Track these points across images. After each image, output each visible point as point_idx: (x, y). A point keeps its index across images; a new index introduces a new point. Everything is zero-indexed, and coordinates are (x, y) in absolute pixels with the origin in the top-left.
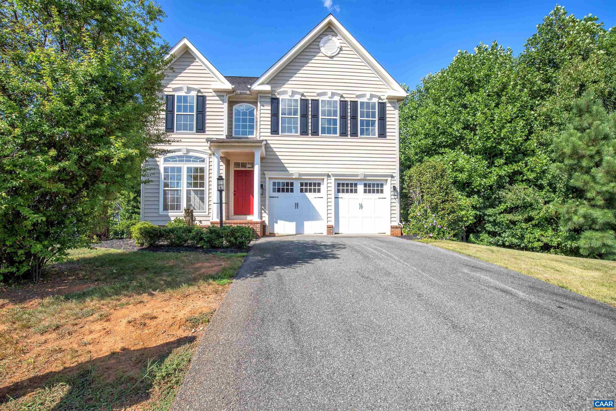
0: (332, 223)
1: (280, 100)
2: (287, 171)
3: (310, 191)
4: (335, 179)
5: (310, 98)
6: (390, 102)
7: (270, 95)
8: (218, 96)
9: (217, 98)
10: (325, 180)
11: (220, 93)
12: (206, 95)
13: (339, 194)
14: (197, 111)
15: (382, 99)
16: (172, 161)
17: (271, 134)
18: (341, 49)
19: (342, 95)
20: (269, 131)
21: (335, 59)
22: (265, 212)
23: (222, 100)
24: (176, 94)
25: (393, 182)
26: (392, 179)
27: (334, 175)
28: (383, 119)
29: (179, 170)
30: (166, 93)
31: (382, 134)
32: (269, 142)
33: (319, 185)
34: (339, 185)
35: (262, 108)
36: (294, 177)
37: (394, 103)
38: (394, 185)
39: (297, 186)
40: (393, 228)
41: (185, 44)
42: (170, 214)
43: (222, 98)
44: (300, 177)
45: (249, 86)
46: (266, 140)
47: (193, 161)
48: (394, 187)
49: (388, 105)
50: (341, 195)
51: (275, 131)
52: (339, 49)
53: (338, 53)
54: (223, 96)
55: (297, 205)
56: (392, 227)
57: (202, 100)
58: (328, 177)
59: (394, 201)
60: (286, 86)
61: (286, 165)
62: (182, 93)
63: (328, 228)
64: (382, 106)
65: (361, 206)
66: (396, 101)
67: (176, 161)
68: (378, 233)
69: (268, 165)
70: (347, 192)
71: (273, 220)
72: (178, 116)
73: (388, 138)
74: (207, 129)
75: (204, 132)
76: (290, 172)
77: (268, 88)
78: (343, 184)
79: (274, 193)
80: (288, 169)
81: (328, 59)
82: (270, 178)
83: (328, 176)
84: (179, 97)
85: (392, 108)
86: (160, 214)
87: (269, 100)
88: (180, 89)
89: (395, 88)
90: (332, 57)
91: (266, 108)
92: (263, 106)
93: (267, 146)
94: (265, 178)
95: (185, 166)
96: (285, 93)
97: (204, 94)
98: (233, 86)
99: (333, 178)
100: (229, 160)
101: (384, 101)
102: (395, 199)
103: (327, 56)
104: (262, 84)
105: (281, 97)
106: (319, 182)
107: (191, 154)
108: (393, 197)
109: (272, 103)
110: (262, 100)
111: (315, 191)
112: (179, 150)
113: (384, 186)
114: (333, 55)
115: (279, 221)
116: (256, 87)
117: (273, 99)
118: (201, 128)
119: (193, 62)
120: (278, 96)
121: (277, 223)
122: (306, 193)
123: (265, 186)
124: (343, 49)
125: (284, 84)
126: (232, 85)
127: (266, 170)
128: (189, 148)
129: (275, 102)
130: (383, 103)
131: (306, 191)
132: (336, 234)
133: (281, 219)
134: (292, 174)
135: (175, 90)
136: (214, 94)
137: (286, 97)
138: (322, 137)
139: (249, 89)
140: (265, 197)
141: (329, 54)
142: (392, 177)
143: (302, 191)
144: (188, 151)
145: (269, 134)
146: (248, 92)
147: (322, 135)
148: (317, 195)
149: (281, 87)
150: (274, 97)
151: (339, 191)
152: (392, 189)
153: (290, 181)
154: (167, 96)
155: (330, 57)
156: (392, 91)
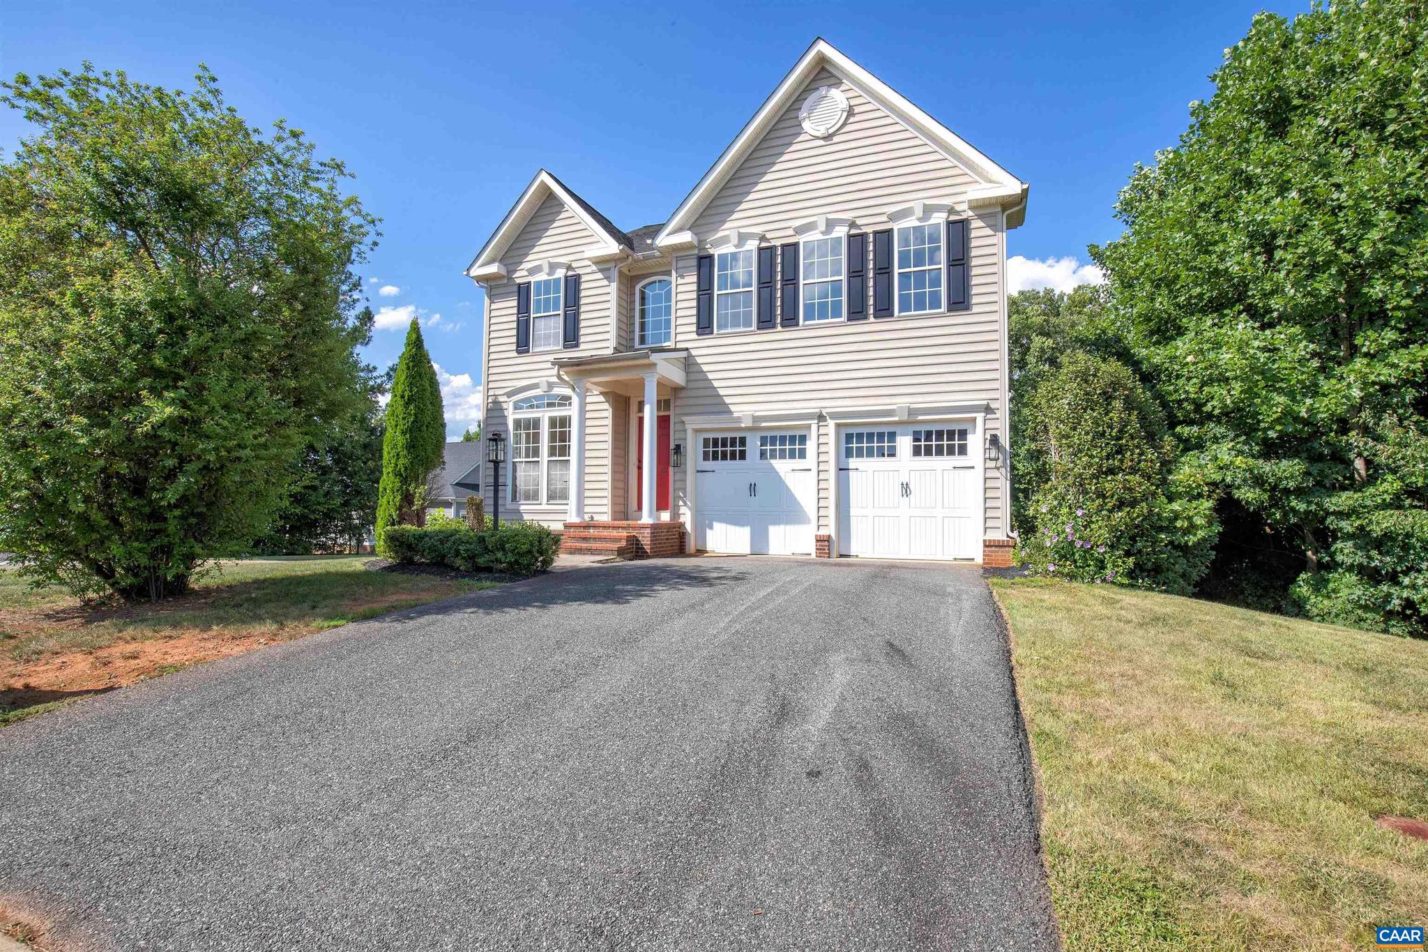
0: (831, 531)
1: (716, 257)
2: (730, 412)
3: (782, 456)
4: (838, 425)
5: (778, 243)
6: (980, 217)
7: (696, 252)
8: (601, 271)
9: (600, 276)
10: (814, 427)
11: (603, 264)
12: (580, 273)
13: (851, 460)
14: (566, 306)
15: (958, 213)
16: (527, 408)
17: (698, 334)
18: (850, 112)
19: (853, 223)
20: (694, 328)
21: (836, 139)
22: (685, 504)
23: (607, 278)
24: (533, 280)
25: (990, 425)
26: (989, 416)
27: (834, 416)
28: (959, 261)
29: (536, 423)
30: (517, 281)
31: (960, 301)
32: (694, 352)
33: (802, 439)
34: (849, 438)
35: (680, 281)
36: (743, 425)
37: (993, 215)
38: (994, 432)
39: (753, 446)
40: (992, 546)
41: (542, 182)
42: (522, 507)
43: (607, 273)
44: (757, 424)
45: (649, 241)
46: (687, 349)
47: (560, 405)
48: (994, 440)
49: (976, 224)
50: (853, 462)
51: (704, 326)
52: (845, 114)
53: (844, 124)
54: (609, 269)
55: (753, 488)
56: (987, 545)
57: (573, 285)
58: (819, 421)
59: (996, 474)
60: (727, 225)
61: (727, 400)
62: (542, 277)
63: (817, 541)
64: (959, 231)
65: (906, 489)
66: (999, 209)
67: (532, 406)
68: (951, 558)
69: (691, 401)
70: (870, 453)
71: (703, 524)
72: (536, 320)
73: (975, 309)
74: (582, 339)
75: (577, 345)
76: (736, 415)
77: (686, 237)
78: (860, 436)
79: (707, 463)
80: (733, 408)
81: (822, 142)
82: (697, 431)
83: (821, 418)
84: (538, 284)
85: (989, 231)
86: (508, 507)
87: (694, 262)
88: (538, 269)
89: (993, 178)
90: (828, 137)
91: (687, 280)
92: (682, 277)
93: (689, 364)
94: (685, 431)
95: (545, 415)
96: (725, 240)
97: (579, 271)
98: (621, 247)
99: (831, 423)
100: (629, 398)
101: (964, 216)
102: (998, 468)
103: (817, 138)
104: (679, 230)
105: (717, 252)
106: (801, 433)
108: (992, 464)
109: (699, 267)
110: (681, 264)
111: (792, 456)
112: (536, 386)
113: (969, 436)
114: (831, 131)
115: (715, 524)
116: (664, 240)
117: (700, 258)
118: (571, 337)
119: (559, 213)
120: (711, 251)
121: (711, 528)
122: (772, 461)
123: (685, 447)
124: (857, 110)
125: (724, 222)
126: (620, 244)
127: (687, 414)
129: (704, 263)
130: (962, 221)
131: (773, 456)
132: (842, 556)
133: (720, 521)
134: (739, 419)
135: (531, 272)
136: (594, 268)
137: (728, 249)
138: (801, 329)
139: (651, 247)
140: (685, 472)
141: (822, 131)
142: (988, 410)
143: (763, 454)
144: (550, 387)
145: (694, 336)
146: (657, 254)
147: (807, 323)
148: (797, 463)
149: (716, 230)
150: (703, 253)
151: (849, 453)
152: (988, 442)
153: (737, 435)
154: (519, 286)
155: (824, 138)
156: (985, 185)
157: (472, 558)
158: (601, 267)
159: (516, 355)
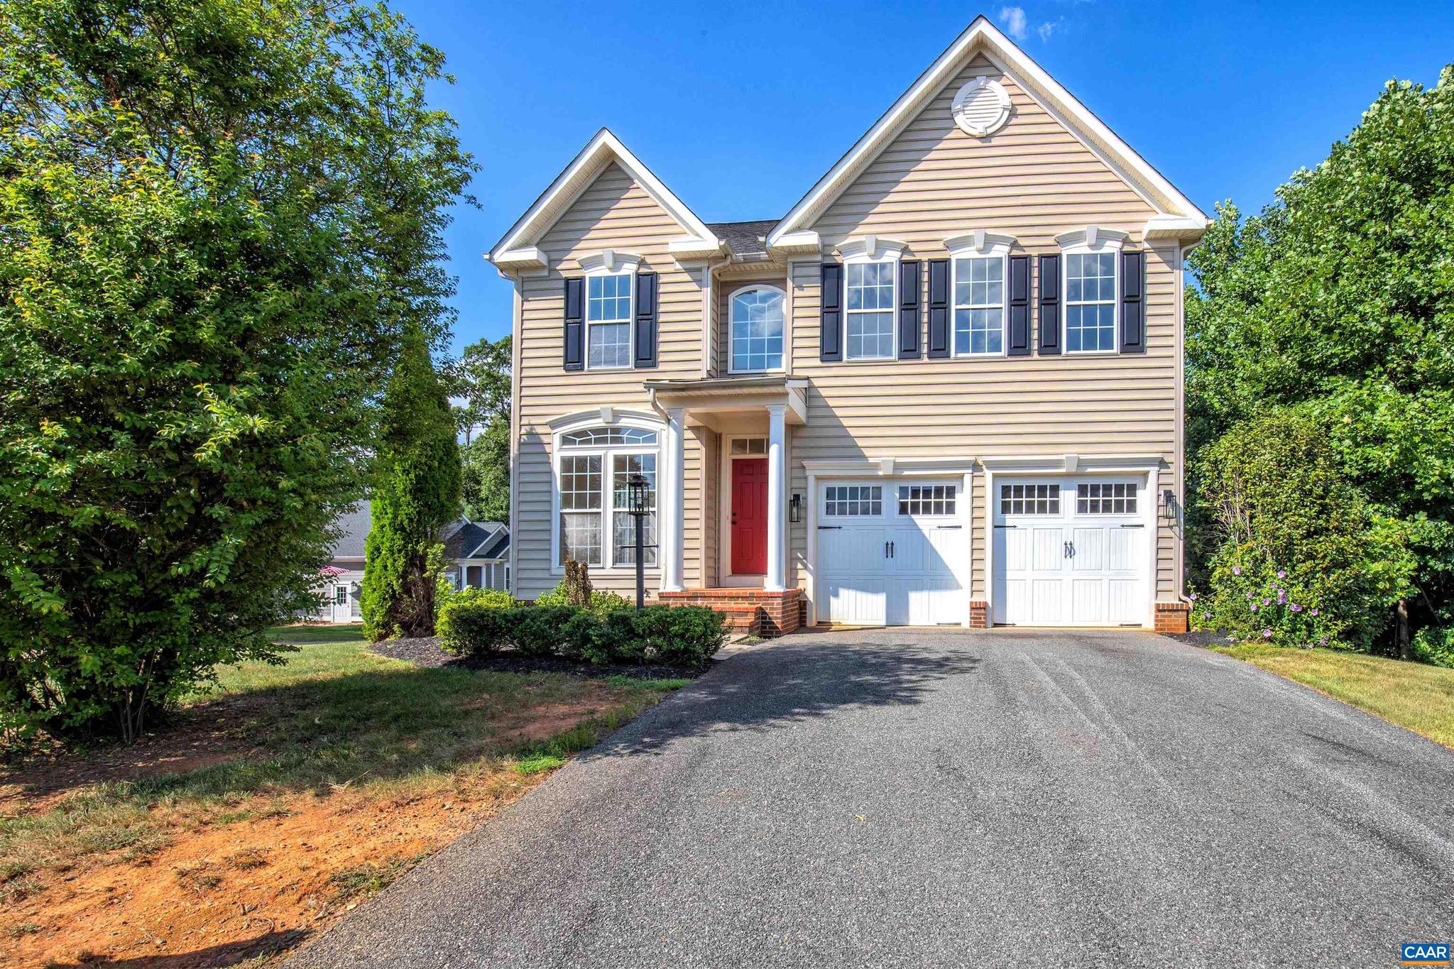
0: (987, 597)
1: (846, 268)
2: (864, 457)
3: (927, 509)
4: (995, 476)
5: (924, 257)
6: (1158, 251)
7: (819, 258)
8: (688, 271)
9: (686, 277)
10: (967, 479)
11: (692, 263)
12: (658, 271)
13: (1008, 516)
14: (638, 313)
15: (1133, 243)
16: (582, 443)
17: (822, 361)
18: (1013, 113)
19: (1016, 242)
20: (816, 351)
21: (995, 141)
22: (806, 567)
23: (698, 281)
24: (589, 274)
25: (1163, 480)
26: (1163, 471)
27: (991, 465)
28: (1134, 299)
29: (595, 463)
30: (565, 275)
31: (1134, 343)
32: (816, 383)
33: (951, 492)
34: (1006, 490)
35: (798, 293)
36: (881, 473)
37: (1171, 250)
38: (1168, 488)
39: (890, 499)
40: (1164, 611)
41: (604, 145)
43: (698, 276)
44: (898, 473)
45: (762, 239)
46: (808, 378)
47: (629, 441)
48: (1169, 496)
49: (1152, 257)
50: (1011, 519)
51: (831, 352)
53: (1005, 126)
54: (700, 270)
55: (890, 549)
56: (1160, 609)
57: (648, 285)
58: (974, 471)
59: (1168, 533)
60: (859, 230)
61: (860, 443)
62: (602, 272)
63: (972, 608)
64: (1134, 263)
65: (1070, 550)
66: (1177, 244)
67: (589, 442)
68: (1117, 624)
69: (816, 443)
70: (1030, 508)
71: (827, 589)
72: (592, 328)
73: (1150, 352)
74: (661, 358)
75: (654, 365)
76: (871, 460)
77: (810, 239)
78: (1018, 489)
79: (831, 517)
80: (867, 452)
81: (979, 143)
82: (818, 478)
83: (976, 467)
84: (596, 282)
85: (1165, 268)
86: (554, 571)
87: (817, 271)
88: (595, 262)
89: (1172, 208)
90: (986, 138)
91: (807, 292)
92: (801, 288)
93: (810, 395)
94: (806, 478)
95: (608, 453)
96: (856, 248)
97: (655, 269)
98: (722, 243)
99: (988, 474)
100: (720, 435)
101: (1139, 248)
102: (1171, 527)
103: (973, 137)
104: (798, 229)
105: (847, 261)
106: (951, 484)
107: (624, 422)
108: (1165, 522)
109: (824, 277)
110: (799, 271)
111: (938, 509)
112: (596, 415)
113: (1140, 492)
114: (989, 131)
115: (842, 591)
116: (780, 239)
117: (826, 268)
118: (646, 355)
119: (628, 189)
120: (839, 260)
121: (836, 595)
122: (914, 517)
123: (805, 499)
125: (856, 225)
126: (720, 239)
127: (805, 458)
128: (618, 407)
129: (831, 273)
130: (1138, 253)
131: (915, 509)
132: (996, 625)
133: (849, 587)
134: (876, 466)
135: (585, 264)
136: (678, 266)
137: (862, 259)
138: (960, 362)
139: (762, 247)
140: (805, 528)
141: (979, 130)
142: (1163, 464)
143: (903, 509)
144: (617, 415)
145: (818, 362)
146: (763, 255)
147: (960, 355)
148: (945, 519)
149: (846, 234)
150: (828, 261)
151: (1005, 508)
152: (1162, 498)
153: (871, 484)
154: (567, 280)
155: (981, 138)
156: (1162, 215)
157: (609, 645)
158: (688, 266)
159: (563, 372)
